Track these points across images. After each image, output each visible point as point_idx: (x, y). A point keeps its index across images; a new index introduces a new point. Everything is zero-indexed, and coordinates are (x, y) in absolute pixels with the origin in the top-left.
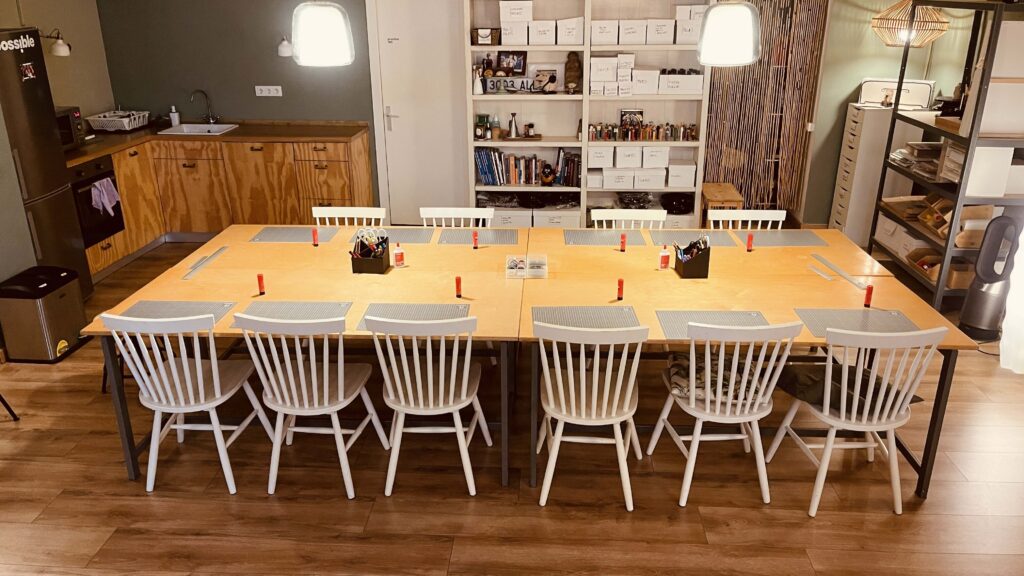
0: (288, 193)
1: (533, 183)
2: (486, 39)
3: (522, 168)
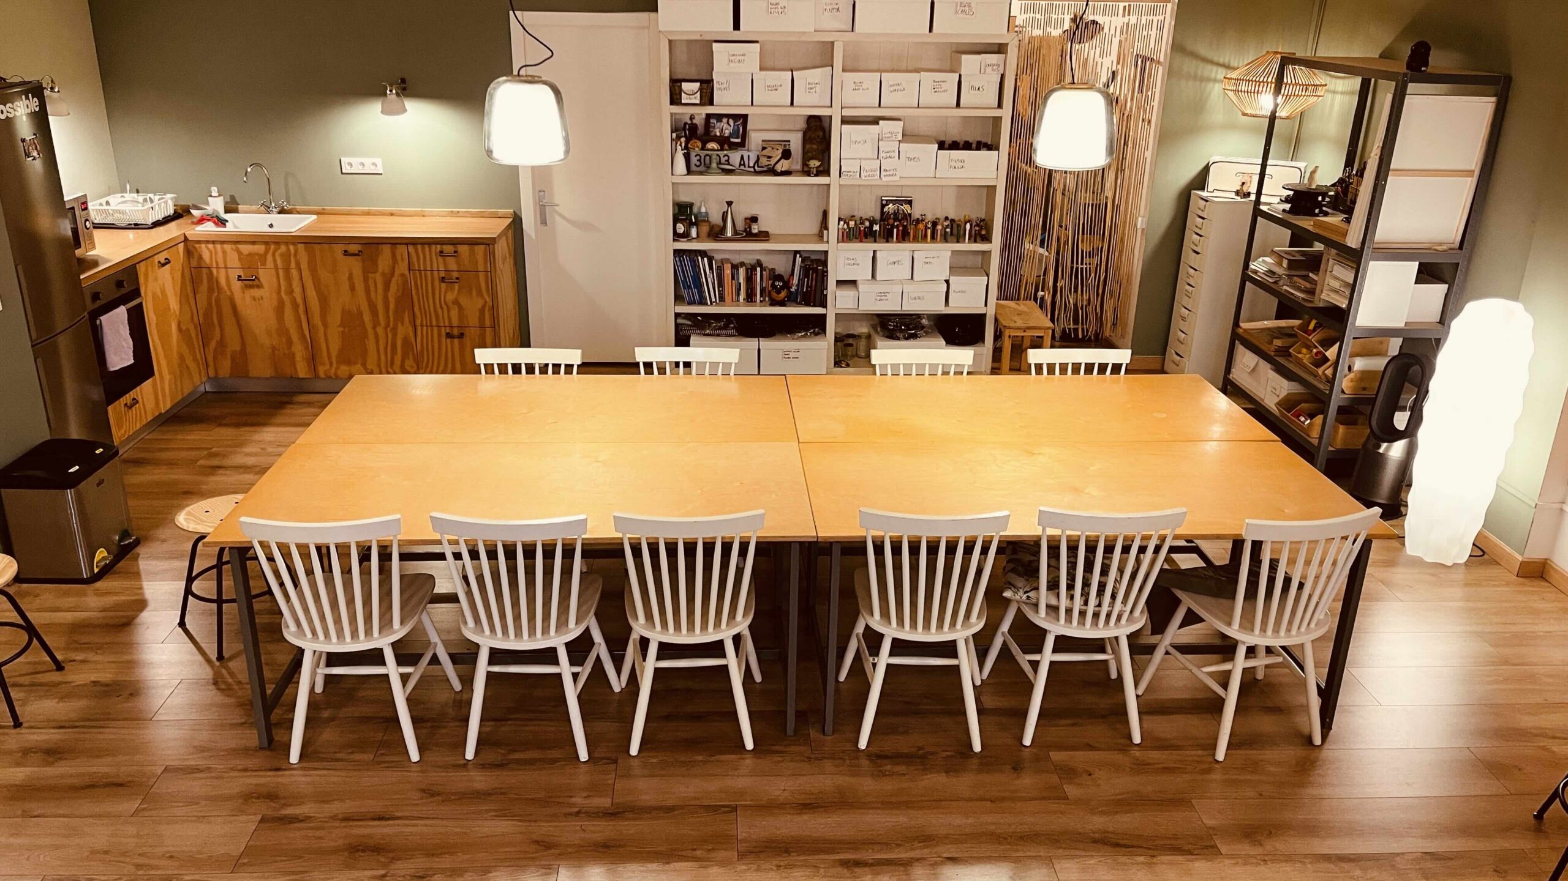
0: (399, 318)
1: (758, 301)
2: (692, 97)
3: (741, 280)
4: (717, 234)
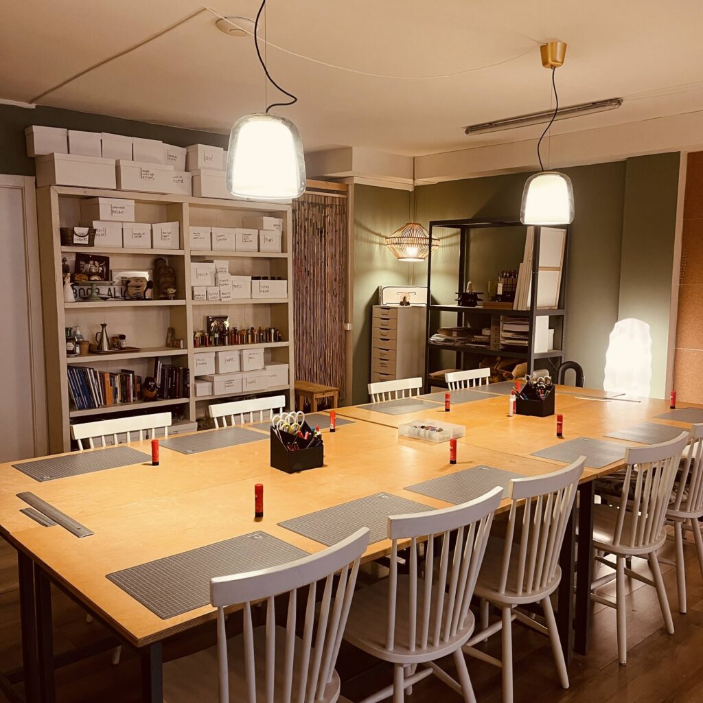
1: (132, 401)
2: (82, 238)
3: (118, 385)
4: (95, 349)
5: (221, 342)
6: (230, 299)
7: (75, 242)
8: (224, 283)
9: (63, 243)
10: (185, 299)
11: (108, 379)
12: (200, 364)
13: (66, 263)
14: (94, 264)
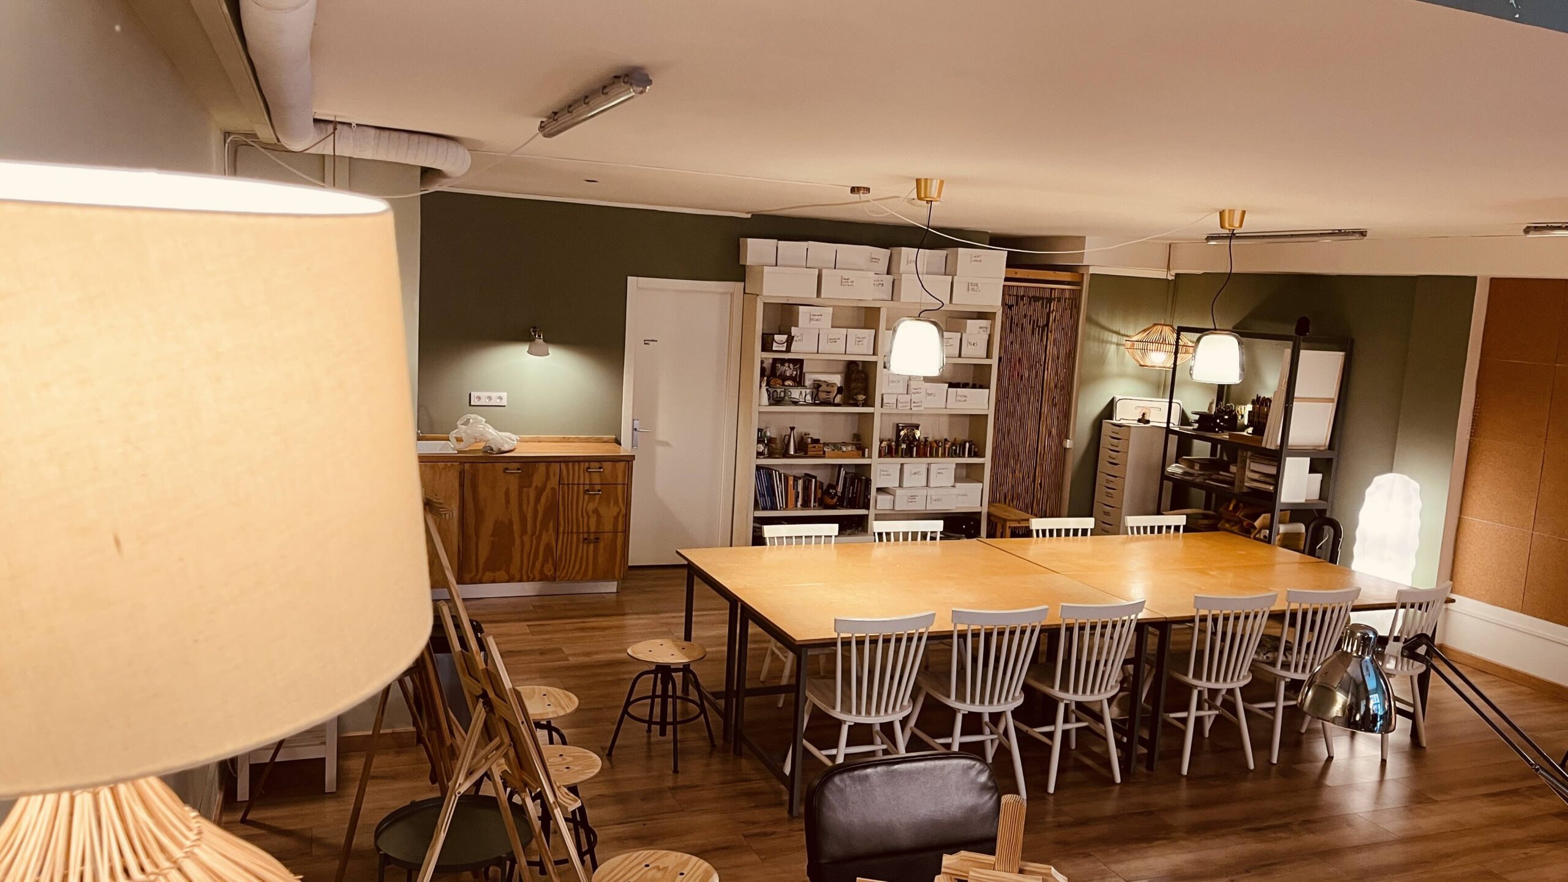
0: (544, 526)
1: (812, 506)
2: (781, 345)
3: (800, 489)
4: (782, 452)
5: (908, 453)
6: (922, 408)
7: (774, 349)
8: (916, 391)
9: (764, 349)
10: (874, 407)
11: (791, 482)
12: (884, 475)
13: (764, 365)
14: (789, 367)
